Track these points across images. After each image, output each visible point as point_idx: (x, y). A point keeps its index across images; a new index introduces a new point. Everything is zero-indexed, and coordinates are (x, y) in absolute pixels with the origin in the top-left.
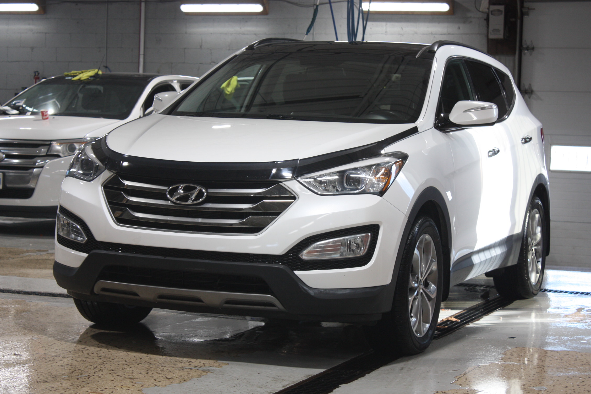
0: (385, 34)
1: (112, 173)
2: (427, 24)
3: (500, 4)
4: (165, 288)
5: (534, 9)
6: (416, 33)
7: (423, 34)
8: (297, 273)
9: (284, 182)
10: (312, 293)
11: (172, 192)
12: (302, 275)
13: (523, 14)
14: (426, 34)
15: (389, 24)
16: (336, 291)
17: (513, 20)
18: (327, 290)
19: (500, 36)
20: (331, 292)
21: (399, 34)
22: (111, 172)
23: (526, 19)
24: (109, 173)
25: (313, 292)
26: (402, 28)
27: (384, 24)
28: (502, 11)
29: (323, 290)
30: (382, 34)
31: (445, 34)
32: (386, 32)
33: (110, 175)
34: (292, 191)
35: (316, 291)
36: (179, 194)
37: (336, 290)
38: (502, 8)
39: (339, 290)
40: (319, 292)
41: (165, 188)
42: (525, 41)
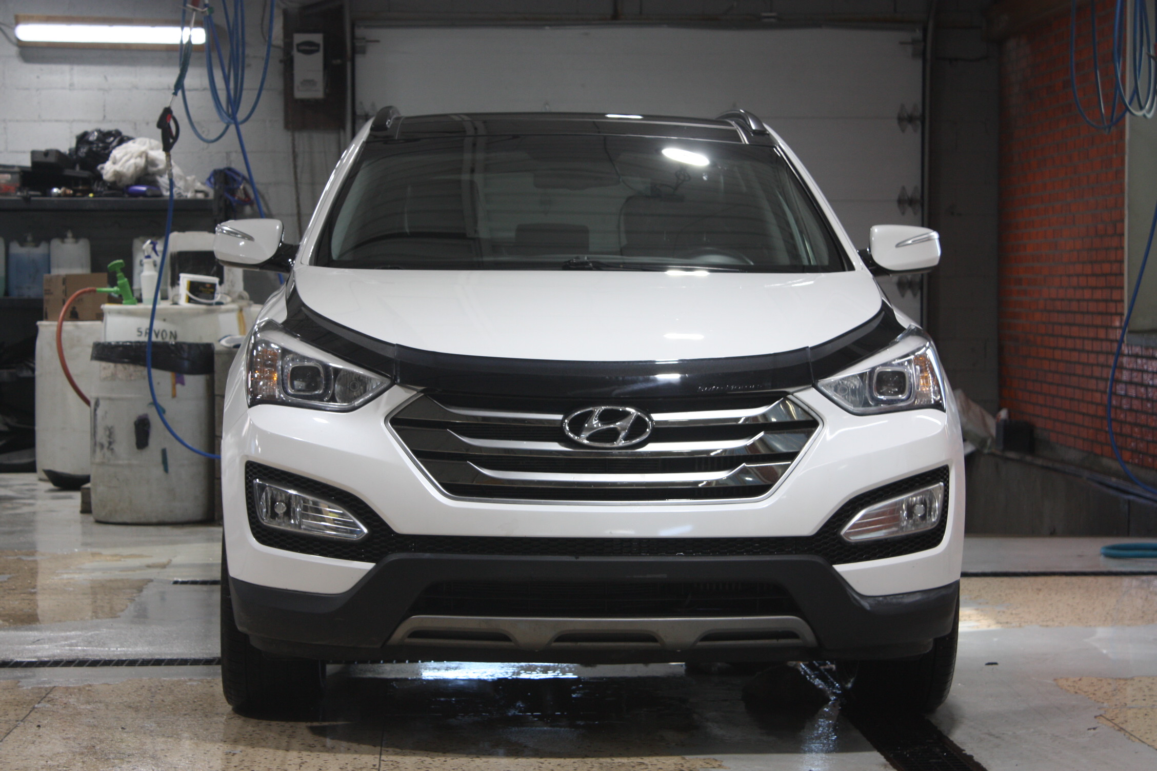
0: (70, 90)
1: (415, 392)
2: (157, 70)
3: (315, 31)
4: (580, 619)
5: (378, 41)
6: (136, 87)
7: (151, 89)
8: (840, 568)
9: (795, 394)
10: (866, 604)
11: (577, 426)
12: (848, 572)
13: (354, 51)
14: (157, 90)
15: (77, 68)
16: (901, 598)
17: (339, 61)
18: (888, 598)
19: (318, 92)
20: (894, 601)
21: (100, 89)
22: (410, 390)
23: (360, 60)
24: (405, 392)
25: (868, 603)
26: (105, 77)
27: (66, 68)
28: (318, 45)
29: (881, 599)
30: (63, 88)
31: (196, 90)
32: (72, 85)
33: (409, 397)
34: (810, 410)
35: (871, 601)
36: (592, 428)
37: (901, 596)
38: (318, 38)
39: (905, 596)
40: (876, 602)
41: (559, 417)
42: (361, 103)
